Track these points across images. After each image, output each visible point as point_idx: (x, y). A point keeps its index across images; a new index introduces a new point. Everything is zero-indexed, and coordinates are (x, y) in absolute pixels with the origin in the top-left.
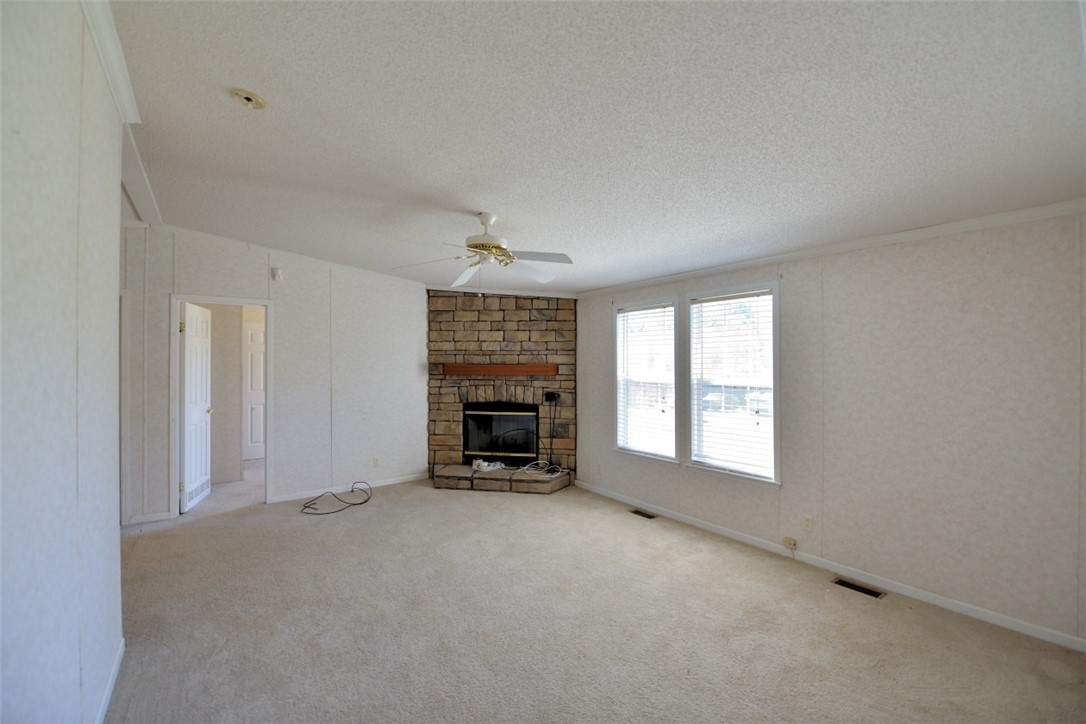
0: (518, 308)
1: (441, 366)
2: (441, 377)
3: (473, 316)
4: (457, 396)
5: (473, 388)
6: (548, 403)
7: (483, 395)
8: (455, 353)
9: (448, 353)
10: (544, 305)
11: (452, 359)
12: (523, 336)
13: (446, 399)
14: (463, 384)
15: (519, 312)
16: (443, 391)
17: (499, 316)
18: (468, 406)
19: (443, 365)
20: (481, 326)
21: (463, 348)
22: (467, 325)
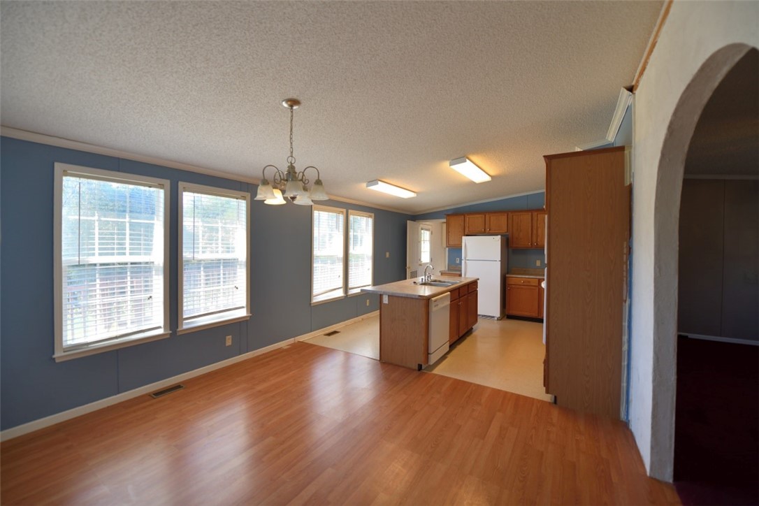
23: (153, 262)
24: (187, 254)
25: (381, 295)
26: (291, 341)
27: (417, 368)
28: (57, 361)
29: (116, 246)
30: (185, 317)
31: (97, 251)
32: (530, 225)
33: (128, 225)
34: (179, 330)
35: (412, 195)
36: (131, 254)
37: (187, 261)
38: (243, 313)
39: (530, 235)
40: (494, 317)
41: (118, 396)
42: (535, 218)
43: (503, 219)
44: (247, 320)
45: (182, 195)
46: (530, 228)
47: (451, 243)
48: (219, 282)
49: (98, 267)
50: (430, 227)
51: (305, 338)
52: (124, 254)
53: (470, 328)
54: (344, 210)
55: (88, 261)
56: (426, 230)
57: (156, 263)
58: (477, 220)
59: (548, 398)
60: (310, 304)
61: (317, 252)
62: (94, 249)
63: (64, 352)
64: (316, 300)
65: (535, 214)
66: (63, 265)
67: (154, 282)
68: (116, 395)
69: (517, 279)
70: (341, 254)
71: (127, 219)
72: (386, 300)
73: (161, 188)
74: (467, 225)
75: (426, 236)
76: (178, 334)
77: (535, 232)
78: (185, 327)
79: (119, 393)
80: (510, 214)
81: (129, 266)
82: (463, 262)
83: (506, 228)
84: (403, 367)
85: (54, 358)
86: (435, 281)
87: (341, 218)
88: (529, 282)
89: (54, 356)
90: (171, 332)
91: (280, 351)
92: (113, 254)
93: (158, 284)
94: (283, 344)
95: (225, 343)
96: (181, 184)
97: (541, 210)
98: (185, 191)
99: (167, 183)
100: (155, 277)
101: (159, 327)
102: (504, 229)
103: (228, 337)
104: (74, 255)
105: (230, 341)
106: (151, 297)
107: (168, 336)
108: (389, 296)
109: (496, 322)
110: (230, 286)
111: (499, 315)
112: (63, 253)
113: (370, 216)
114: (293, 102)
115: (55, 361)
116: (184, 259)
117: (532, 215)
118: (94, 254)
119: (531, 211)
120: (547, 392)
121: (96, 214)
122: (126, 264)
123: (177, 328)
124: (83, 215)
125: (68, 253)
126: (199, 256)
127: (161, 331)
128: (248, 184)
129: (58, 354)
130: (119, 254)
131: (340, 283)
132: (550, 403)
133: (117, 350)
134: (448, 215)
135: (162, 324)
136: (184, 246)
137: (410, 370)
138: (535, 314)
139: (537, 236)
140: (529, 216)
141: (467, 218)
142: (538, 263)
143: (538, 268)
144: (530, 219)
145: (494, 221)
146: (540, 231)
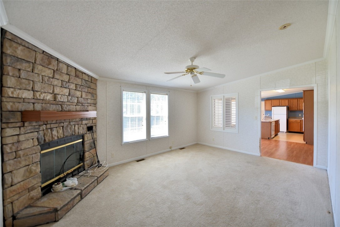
0: (76, 76)
1: (19, 114)
2: (19, 124)
3: (49, 73)
4: (35, 140)
5: (49, 130)
6: (89, 132)
7: (56, 134)
8: (33, 101)
9: (26, 100)
10: (87, 78)
11: (30, 107)
12: (78, 94)
13: (24, 146)
14: (41, 128)
15: (77, 79)
16: (22, 138)
17: (66, 78)
18: (44, 145)
19: (21, 112)
20: (55, 82)
21: (42, 98)
22: (46, 79)
32: (297, 103)
39: (297, 106)
40: (284, 132)
42: (299, 101)
43: (287, 101)
47: (267, 109)
53: (277, 133)
58: (277, 102)
59: (305, 143)
65: (299, 99)
69: (292, 120)
74: (273, 103)
77: (299, 105)
80: (289, 100)
82: (272, 115)
88: (297, 121)
97: (302, 98)
102: (287, 105)
111: (286, 131)
117: (298, 100)
119: (297, 98)
120: (304, 141)
132: (305, 144)
134: (265, 100)
137: (267, 139)
138: (299, 131)
139: (300, 106)
140: (296, 100)
141: (273, 101)
142: (300, 115)
143: (300, 117)
144: (297, 101)
145: (283, 102)
146: (300, 105)
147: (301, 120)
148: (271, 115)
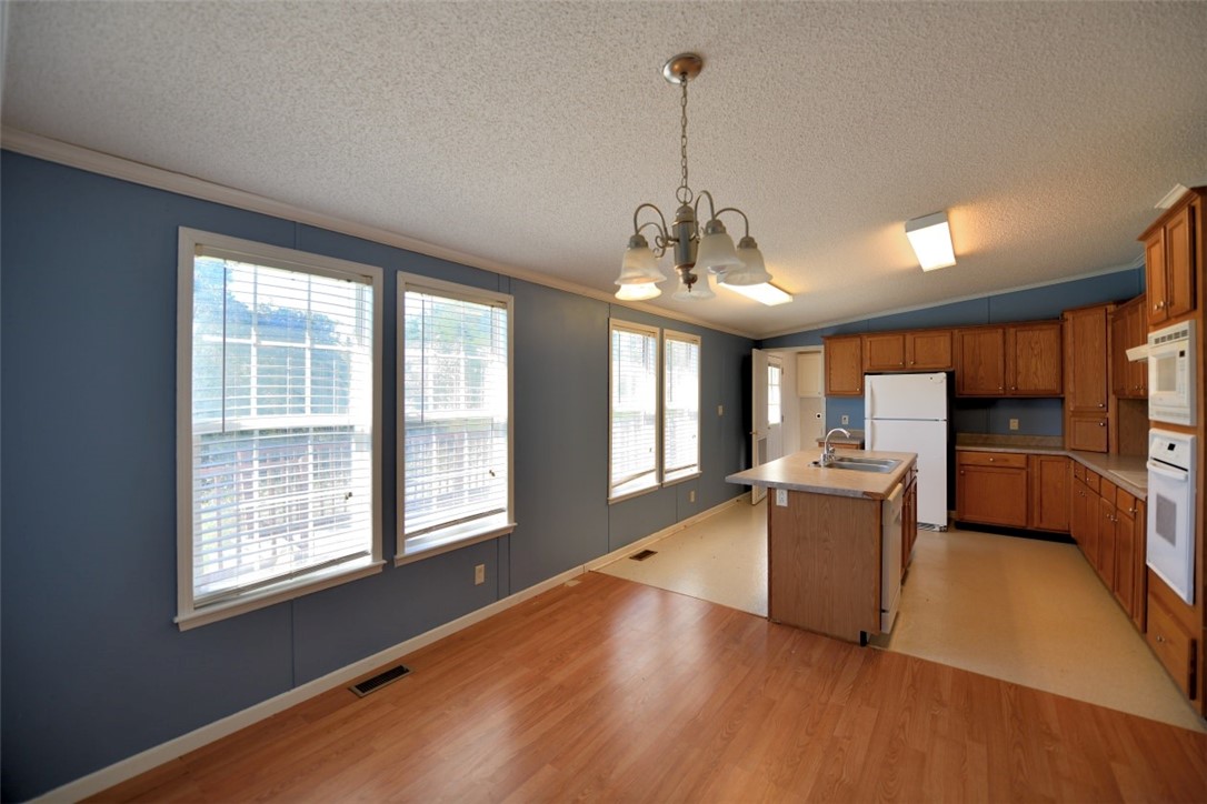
23: (352, 427)
24: (410, 410)
25: (770, 489)
26: (578, 570)
27: (858, 640)
28: (183, 628)
29: (289, 396)
30: (407, 531)
31: (254, 405)
32: (1001, 352)
33: (308, 354)
34: (398, 556)
35: (784, 298)
36: (314, 410)
37: (411, 424)
38: (501, 522)
39: (1001, 374)
41: (293, 691)
42: (1011, 339)
43: (942, 343)
44: (509, 535)
45: (404, 298)
46: (1001, 358)
47: (835, 388)
48: (461, 464)
49: (256, 437)
50: (779, 361)
51: (600, 564)
52: (302, 411)
53: (912, 550)
54: (657, 330)
55: (239, 425)
56: (776, 366)
57: (357, 429)
58: (888, 347)
60: (608, 501)
61: (617, 406)
62: (248, 402)
63: (195, 609)
64: (618, 492)
66: (194, 434)
67: (354, 465)
68: (289, 690)
69: (972, 453)
70: (652, 409)
71: (308, 344)
72: (782, 499)
73: (368, 284)
74: (866, 354)
75: (774, 375)
76: (396, 566)
77: (1011, 364)
78: (409, 550)
79: (294, 687)
80: (957, 332)
81: (311, 434)
82: (868, 423)
83: (949, 358)
84: (826, 635)
85: (177, 624)
86: (842, 460)
87: (652, 344)
88: (1006, 460)
89: (177, 620)
90: (385, 562)
91: (562, 593)
92: (282, 411)
93: (361, 468)
94: (566, 578)
95: (474, 579)
96: (402, 277)
98: (407, 291)
99: (378, 273)
100: (355, 456)
101: (363, 554)
102: (946, 361)
103: (477, 568)
104: (212, 414)
105: (482, 575)
106: (350, 495)
107: (380, 570)
108: (789, 491)
109: (938, 534)
110: (480, 470)
111: (944, 522)
112: (194, 411)
113: (694, 342)
114: (689, 65)
115: (178, 629)
116: (406, 420)
117: (1004, 334)
118: (247, 412)
119: (1002, 325)
121: (253, 333)
122: (307, 430)
123: (395, 553)
124: (232, 335)
125: (203, 411)
126: (430, 415)
127: (367, 561)
128: (509, 277)
129: (185, 616)
130: (294, 411)
131: (652, 463)
133: (291, 601)
134: (828, 338)
135: (368, 547)
136: (407, 394)
137: (845, 643)
138: (1019, 522)
139: (1017, 373)
140: (997, 336)
141: (867, 341)
142: (1014, 424)
143: (1014, 433)
144: (1000, 342)
145: (922, 345)
146: (1021, 363)
147: (1028, 456)
148: (858, 422)
